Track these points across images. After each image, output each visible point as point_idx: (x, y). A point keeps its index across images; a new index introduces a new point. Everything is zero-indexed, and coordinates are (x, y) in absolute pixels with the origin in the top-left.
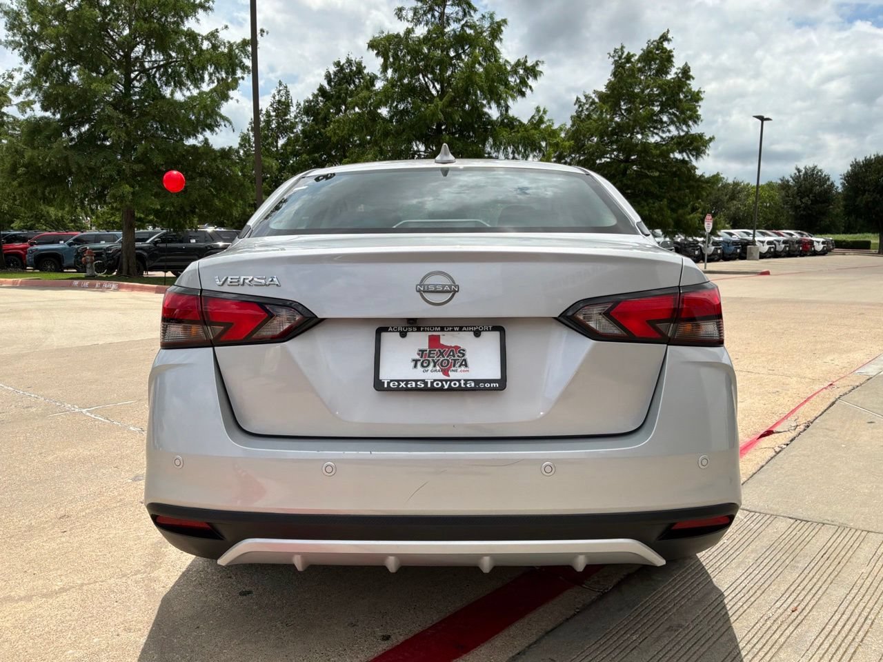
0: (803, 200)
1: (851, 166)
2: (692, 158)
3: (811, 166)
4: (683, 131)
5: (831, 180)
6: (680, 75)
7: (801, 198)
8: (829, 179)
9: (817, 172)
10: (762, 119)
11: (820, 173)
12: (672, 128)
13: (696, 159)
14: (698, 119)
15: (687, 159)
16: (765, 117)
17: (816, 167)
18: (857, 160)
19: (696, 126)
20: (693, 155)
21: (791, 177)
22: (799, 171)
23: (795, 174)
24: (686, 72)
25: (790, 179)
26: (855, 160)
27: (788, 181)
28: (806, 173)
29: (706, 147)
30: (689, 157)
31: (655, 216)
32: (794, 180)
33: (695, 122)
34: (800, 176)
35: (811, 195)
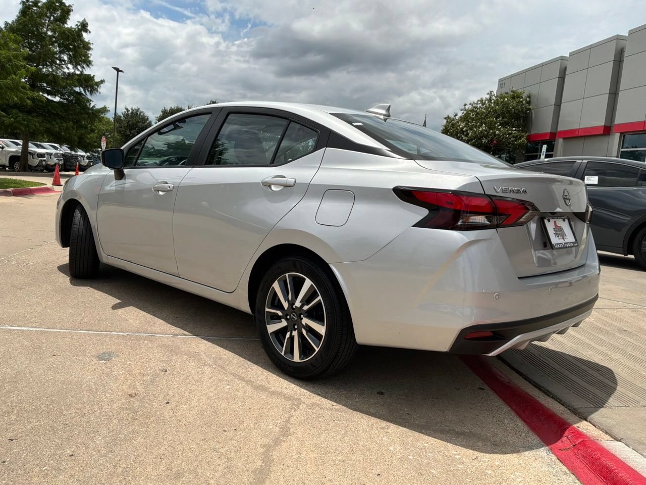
0: (132, 132)
1: (162, 112)
2: (88, 93)
3: (136, 108)
4: (78, 70)
5: (150, 120)
6: (80, 27)
7: (130, 130)
8: (148, 118)
9: (140, 113)
10: (118, 70)
11: (142, 114)
12: (70, 66)
13: (91, 94)
14: (90, 63)
15: (83, 92)
16: (120, 69)
17: (139, 109)
18: (166, 109)
19: (89, 68)
20: (88, 91)
21: (123, 114)
22: (128, 110)
23: (125, 112)
24: (84, 26)
25: (121, 115)
26: (165, 108)
27: (120, 116)
28: (132, 113)
29: (98, 86)
30: (85, 92)
31: (63, 133)
32: (124, 116)
33: (88, 66)
34: (128, 114)
35: (137, 129)
